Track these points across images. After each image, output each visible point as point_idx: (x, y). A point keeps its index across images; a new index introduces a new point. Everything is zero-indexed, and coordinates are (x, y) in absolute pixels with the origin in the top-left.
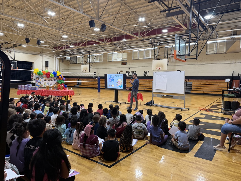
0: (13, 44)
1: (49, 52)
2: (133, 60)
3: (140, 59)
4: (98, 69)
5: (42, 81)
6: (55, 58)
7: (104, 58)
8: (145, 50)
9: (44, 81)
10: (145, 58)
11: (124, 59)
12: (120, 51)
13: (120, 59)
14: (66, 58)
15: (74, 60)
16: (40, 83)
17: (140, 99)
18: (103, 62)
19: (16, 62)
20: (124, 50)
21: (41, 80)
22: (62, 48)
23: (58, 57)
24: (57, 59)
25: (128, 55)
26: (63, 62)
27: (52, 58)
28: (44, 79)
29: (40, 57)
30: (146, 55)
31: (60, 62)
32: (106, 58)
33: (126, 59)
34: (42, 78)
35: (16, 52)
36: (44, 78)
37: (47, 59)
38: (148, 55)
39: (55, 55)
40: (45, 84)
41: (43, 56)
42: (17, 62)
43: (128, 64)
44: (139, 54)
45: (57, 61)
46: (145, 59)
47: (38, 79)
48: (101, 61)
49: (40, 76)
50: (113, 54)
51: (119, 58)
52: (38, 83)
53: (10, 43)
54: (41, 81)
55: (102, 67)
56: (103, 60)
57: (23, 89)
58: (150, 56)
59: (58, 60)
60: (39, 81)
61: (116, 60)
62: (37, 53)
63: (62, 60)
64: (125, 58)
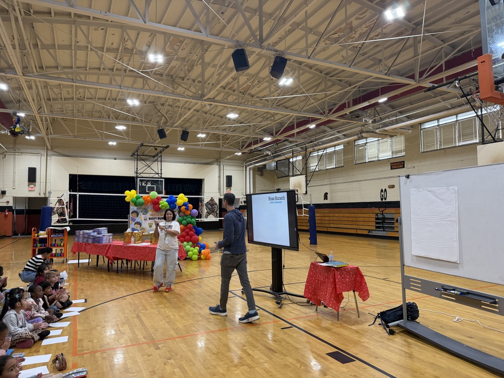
0: (154, 147)
1: (228, 157)
2: (424, 152)
3: (444, 149)
4: (332, 184)
5: (145, 220)
6: (246, 168)
7: (346, 157)
8: (457, 121)
9: (150, 219)
10: (460, 144)
11: (397, 152)
12: (377, 131)
13: (386, 155)
14: (265, 165)
15: (283, 169)
16: (139, 224)
17: (357, 293)
18: (343, 166)
19: (162, 181)
20: (386, 128)
21: (141, 218)
22: (249, 145)
23: (251, 164)
24: (250, 169)
25: (407, 140)
26: (262, 175)
27: (241, 168)
28: (148, 215)
29: (215, 168)
30: (463, 136)
31: (257, 177)
32: (350, 156)
33: (403, 154)
34: (146, 212)
35: (165, 161)
36: (150, 213)
37: (229, 171)
38: (471, 135)
39: (244, 161)
40: (150, 226)
41: (222, 167)
42: (164, 180)
43: (409, 166)
44: (440, 135)
45: (250, 174)
46: (459, 146)
47: (135, 214)
48: (340, 165)
49: (140, 208)
50: (367, 143)
51: (383, 151)
52: (135, 224)
53: (147, 144)
54: (143, 219)
55: (340, 180)
56: (344, 163)
57: (81, 241)
58: (476, 137)
59: (251, 171)
60: (138, 219)
61: (376, 159)
62: (210, 160)
63: (261, 171)
64: (400, 151)
